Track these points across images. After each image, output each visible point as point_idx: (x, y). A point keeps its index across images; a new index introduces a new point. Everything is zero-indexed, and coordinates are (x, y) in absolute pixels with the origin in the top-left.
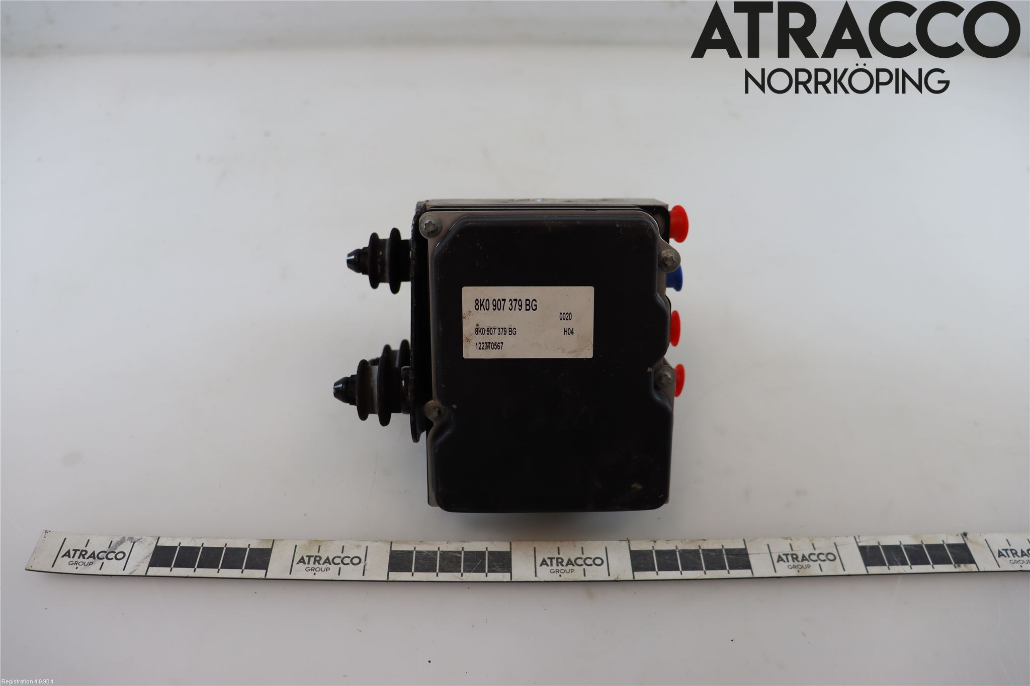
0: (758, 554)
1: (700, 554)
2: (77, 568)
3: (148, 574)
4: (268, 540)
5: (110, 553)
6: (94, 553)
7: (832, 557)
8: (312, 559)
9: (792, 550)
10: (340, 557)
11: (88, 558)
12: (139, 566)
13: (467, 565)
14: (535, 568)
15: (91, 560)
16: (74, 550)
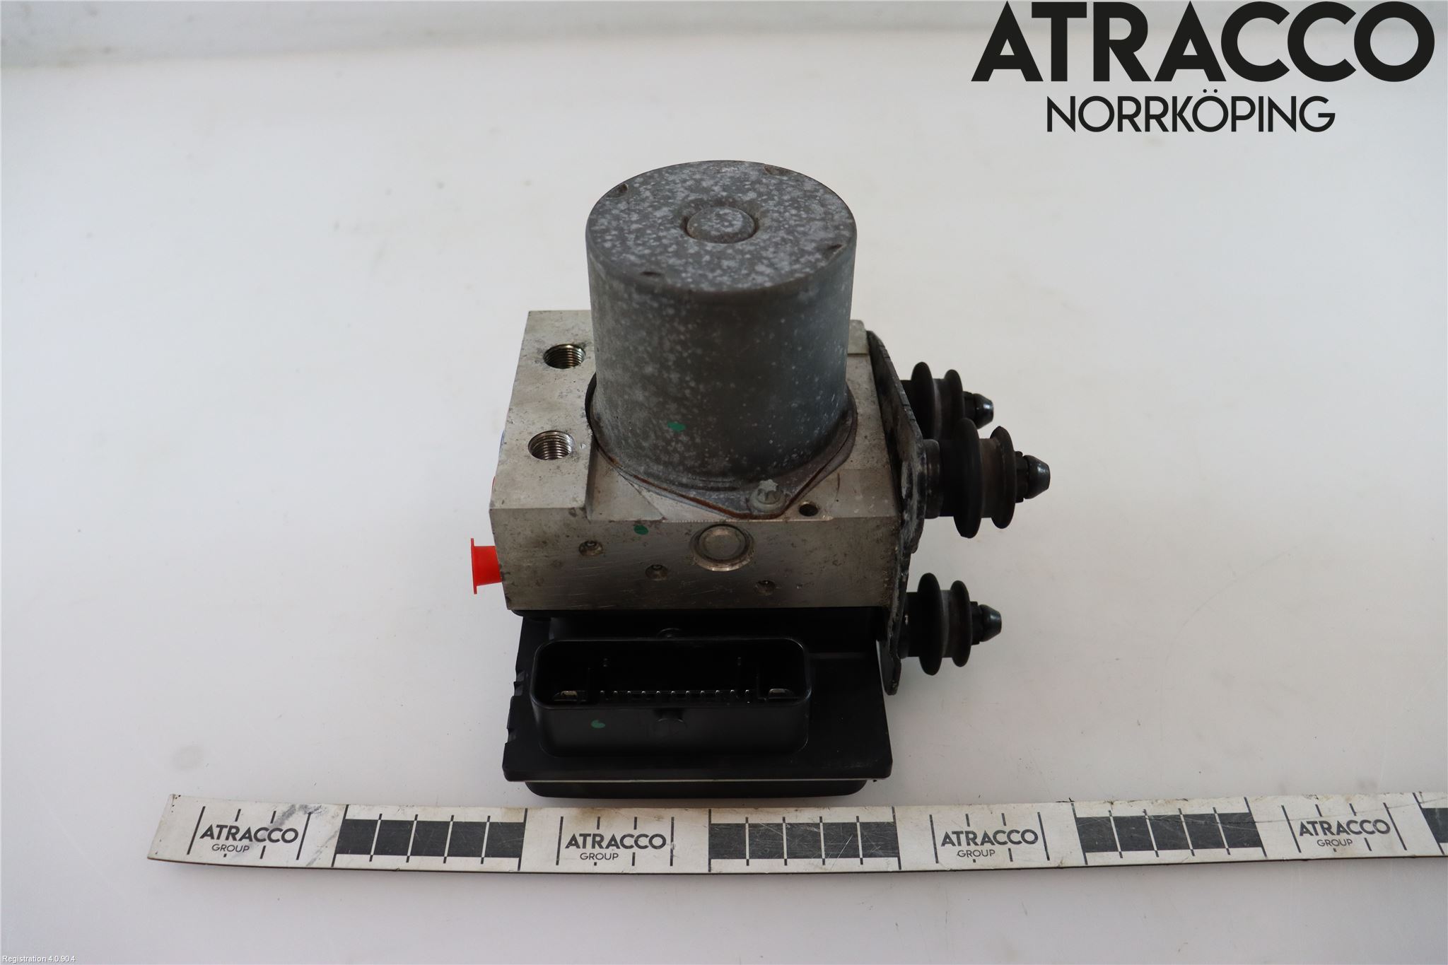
0: (1269, 822)
1: (1182, 822)
2: (225, 855)
3: (336, 866)
4: (519, 809)
5: (274, 831)
6: (249, 831)
7: (1385, 827)
8: (589, 840)
9: (1321, 815)
10: (632, 836)
11: (241, 840)
12: (321, 852)
13: (830, 845)
14: (935, 848)
15: (246, 842)
16: (218, 826)
